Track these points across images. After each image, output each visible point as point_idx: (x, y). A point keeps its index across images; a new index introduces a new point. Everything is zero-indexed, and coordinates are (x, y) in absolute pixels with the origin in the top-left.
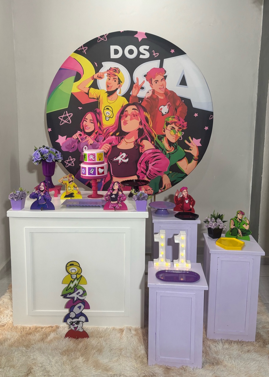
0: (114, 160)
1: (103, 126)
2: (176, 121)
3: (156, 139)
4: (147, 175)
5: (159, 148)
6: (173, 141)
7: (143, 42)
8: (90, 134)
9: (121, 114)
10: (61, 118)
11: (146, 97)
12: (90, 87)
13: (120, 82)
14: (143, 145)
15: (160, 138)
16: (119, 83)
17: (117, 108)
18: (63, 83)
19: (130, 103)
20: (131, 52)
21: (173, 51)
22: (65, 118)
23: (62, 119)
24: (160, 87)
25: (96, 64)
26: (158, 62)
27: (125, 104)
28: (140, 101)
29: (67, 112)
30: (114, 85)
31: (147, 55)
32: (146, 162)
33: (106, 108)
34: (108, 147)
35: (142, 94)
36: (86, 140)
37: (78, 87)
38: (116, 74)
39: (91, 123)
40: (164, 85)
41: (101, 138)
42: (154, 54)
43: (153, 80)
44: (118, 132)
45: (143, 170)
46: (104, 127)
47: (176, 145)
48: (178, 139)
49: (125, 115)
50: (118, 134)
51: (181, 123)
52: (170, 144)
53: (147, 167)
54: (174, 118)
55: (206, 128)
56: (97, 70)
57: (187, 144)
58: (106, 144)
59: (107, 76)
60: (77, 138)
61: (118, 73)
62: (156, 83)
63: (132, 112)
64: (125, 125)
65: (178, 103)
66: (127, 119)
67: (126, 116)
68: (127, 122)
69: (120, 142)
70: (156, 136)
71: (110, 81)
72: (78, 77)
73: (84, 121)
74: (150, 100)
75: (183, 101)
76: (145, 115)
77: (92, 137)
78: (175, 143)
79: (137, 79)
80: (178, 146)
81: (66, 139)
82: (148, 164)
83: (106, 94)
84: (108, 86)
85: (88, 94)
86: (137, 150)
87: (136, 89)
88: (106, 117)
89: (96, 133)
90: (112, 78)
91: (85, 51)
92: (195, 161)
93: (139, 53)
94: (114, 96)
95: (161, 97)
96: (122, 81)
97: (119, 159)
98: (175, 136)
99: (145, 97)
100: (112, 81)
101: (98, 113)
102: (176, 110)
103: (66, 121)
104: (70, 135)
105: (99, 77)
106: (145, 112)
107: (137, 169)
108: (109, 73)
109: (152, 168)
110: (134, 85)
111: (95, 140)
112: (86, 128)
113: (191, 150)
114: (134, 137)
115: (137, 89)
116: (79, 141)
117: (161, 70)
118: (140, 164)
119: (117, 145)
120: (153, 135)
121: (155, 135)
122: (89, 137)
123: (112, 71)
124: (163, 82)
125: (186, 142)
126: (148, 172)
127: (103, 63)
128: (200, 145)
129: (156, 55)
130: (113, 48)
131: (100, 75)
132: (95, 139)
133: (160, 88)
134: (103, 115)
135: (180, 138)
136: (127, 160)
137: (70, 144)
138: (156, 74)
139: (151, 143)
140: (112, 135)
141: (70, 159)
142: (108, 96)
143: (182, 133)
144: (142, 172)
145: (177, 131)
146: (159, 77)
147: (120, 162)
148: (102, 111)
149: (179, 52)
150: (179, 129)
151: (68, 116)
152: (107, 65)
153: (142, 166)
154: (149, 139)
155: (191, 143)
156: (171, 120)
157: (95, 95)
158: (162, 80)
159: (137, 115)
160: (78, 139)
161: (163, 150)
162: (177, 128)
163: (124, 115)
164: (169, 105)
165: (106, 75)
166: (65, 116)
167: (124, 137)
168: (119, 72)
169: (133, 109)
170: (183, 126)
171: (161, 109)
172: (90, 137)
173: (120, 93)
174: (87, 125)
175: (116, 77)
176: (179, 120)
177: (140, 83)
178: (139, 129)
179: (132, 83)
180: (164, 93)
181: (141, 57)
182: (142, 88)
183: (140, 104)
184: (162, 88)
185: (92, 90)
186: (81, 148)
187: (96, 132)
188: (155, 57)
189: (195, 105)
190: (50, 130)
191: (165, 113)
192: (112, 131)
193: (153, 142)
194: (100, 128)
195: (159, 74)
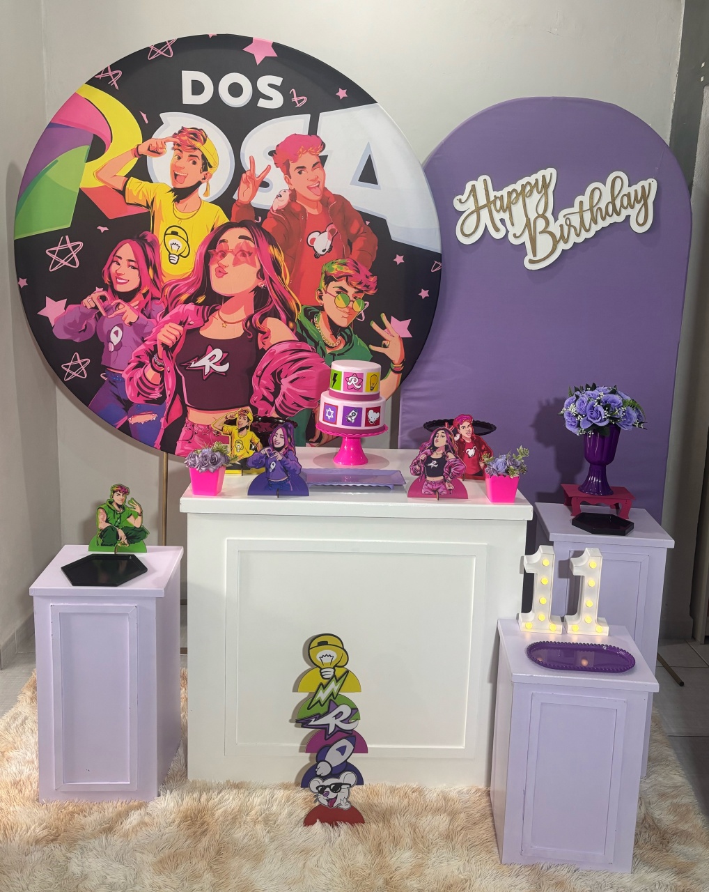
0: (192, 365)
1: (163, 277)
2: (350, 272)
3: (300, 315)
4: (278, 406)
5: (308, 340)
6: (342, 322)
7: (268, 67)
8: (128, 297)
9: (209, 248)
10: (53, 252)
11: (275, 209)
12: (128, 176)
13: (206, 165)
14: (266, 330)
15: (310, 315)
16: (205, 169)
17: (198, 232)
18: (57, 161)
19: (233, 220)
20: (235, 90)
21: (342, 93)
22: (63, 254)
23: (55, 256)
24: (310, 184)
25: (144, 116)
26: (307, 118)
27: (220, 223)
28: (260, 218)
29: (67, 237)
30: (192, 174)
31: (277, 101)
32: (273, 374)
33: (169, 231)
34: (177, 333)
35: (263, 200)
36: (118, 312)
37: (97, 175)
38: (198, 145)
39: (130, 269)
40: (319, 180)
41: (158, 308)
42: (296, 99)
43: (293, 166)
44: (201, 295)
45: (265, 393)
46: (166, 280)
47: (349, 333)
48: (355, 319)
49: (220, 251)
50: (201, 299)
51: (362, 277)
52: (335, 329)
53: (278, 387)
54: (345, 265)
55: (424, 294)
56: (147, 132)
57: (377, 333)
58: (171, 324)
59: (174, 149)
60: (94, 306)
61: (200, 141)
62: (300, 173)
63: (238, 246)
64: (222, 277)
65: (355, 227)
66: (224, 262)
67: (224, 255)
68: (226, 270)
69: (208, 320)
70: (299, 310)
71: (180, 163)
72: (97, 148)
73: (113, 261)
74: (284, 215)
75: (368, 223)
76: (271, 255)
77: (133, 305)
78: (348, 328)
79: (252, 161)
80: (355, 337)
81: (65, 309)
82: (280, 379)
83: (172, 194)
84: (176, 175)
85: (123, 192)
86: (250, 341)
87: (248, 187)
88: (170, 254)
89: (145, 295)
90: (186, 155)
91: (114, 81)
92: (396, 375)
93: (257, 94)
94: (190, 201)
95: (312, 211)
96: (212, 165)
97: (206, 363)
98: (347, 311)
99: (272, 208)
100: (185, 162)
101: (150, 245)
102: (350, 244)
103: (66, 261)
104: (75, 298)
105: (152, 151)
106: (271, 247)
107: (251, 391)
108: (178, 141)
109: (288, 389)
110: (244, 175)
111: (142, 312)
112: (119, 281)
113: (385, 346)
114: (243, 308)
115: (251, 185)
116: (100, 314)
117: (312, 139)
118: (260, 377)
119: (198, 329)
120: (293, 306)
121: (297, 305)
122: (126, 305)
123: (186, 138)
124: (318, 171)
125: (374, 325)
126: (280, 398)
127: (162, 115)
128: (408, 335)
129: (300, 101)
130: (188, 77)
131: (155, 145)
132: (142, 310)
133: (309, 188)
134: (162, 249)
135: (360, 316)
136: (225, 368)
137: (75, 321)
138: (301, 150)
139: (288, 325)
140: (186, 302)
141: (76, 359)
142: (177, 201)
143: (365, 304)
144: (264, 398)
145: (352, 298)
146: (308, 159)
147: (207, 370)
148: (161, 240)
149: (359, 97)
150: (357, 292)
151: (72, 250)
152: (173, 122)
153: (265, 382)
154: (283, 316)
155: (386, 330)
156: (339, 270)
157: (140, 197)
158: (314, 165)
159: (250, 254)
160: (96, 308)
161: (317, 344)
162: (351, 291)
163: (217, 250)
164: (332, 232)
165: (170, 145)
166: (64, 247)
167: (216, 308)
168: (205, 141)
169: (241, 237)
170: (368, 287)
171: (313, 240)
172: (129, 305)
173: (206, 194)
174: (120, 274)
175: (197, 153)
176: (358, 272)
177: (258, 172)
178: (257, 289)
179: (239, 170)
180: (321, 201)
181: (262, 103)
182: (265, 185)
183: (259, 226)
184: (314, 187)
185: (134, 183)
186: (106, 332)
187: (144, 291)
188: (298, 105)
189: (397, 235)
190: (23, 282)
191: (324, 251)
192: (187, 290)
193: (291, 325)
194: (154, 282)
195: (306, 150)
